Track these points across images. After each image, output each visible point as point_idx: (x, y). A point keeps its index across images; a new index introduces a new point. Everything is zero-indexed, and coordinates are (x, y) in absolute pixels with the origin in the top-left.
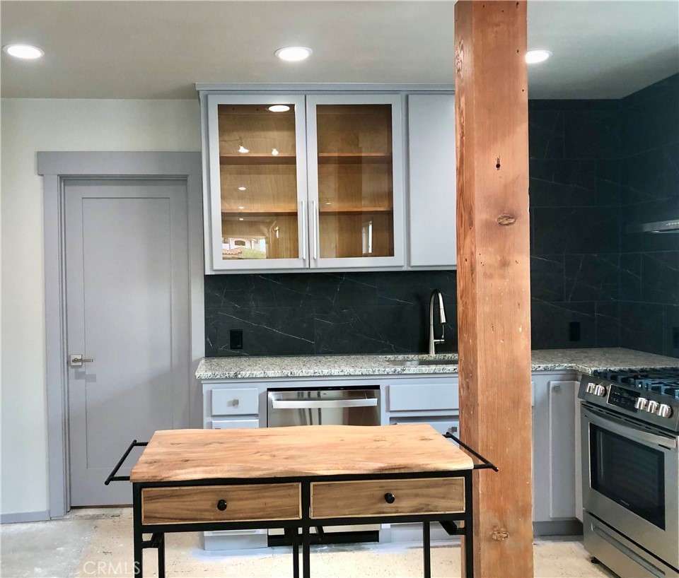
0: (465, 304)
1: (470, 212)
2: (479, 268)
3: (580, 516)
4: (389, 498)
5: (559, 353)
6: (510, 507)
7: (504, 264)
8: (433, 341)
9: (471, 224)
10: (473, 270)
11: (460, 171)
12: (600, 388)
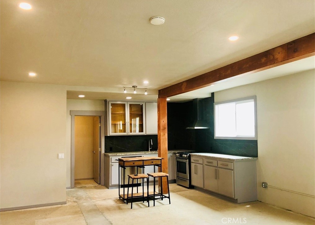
0: (159, 140)
1: (160, 128)
2: (161, 135)
3: (175, 179)
4: (152, 162)
5: (172, 150)
6: (165, 168)
7: (164, 135)
8: (149, 149)
9: (160, 129)
10: (160, 135)
11: (158, 122)
12: (178, 154)
